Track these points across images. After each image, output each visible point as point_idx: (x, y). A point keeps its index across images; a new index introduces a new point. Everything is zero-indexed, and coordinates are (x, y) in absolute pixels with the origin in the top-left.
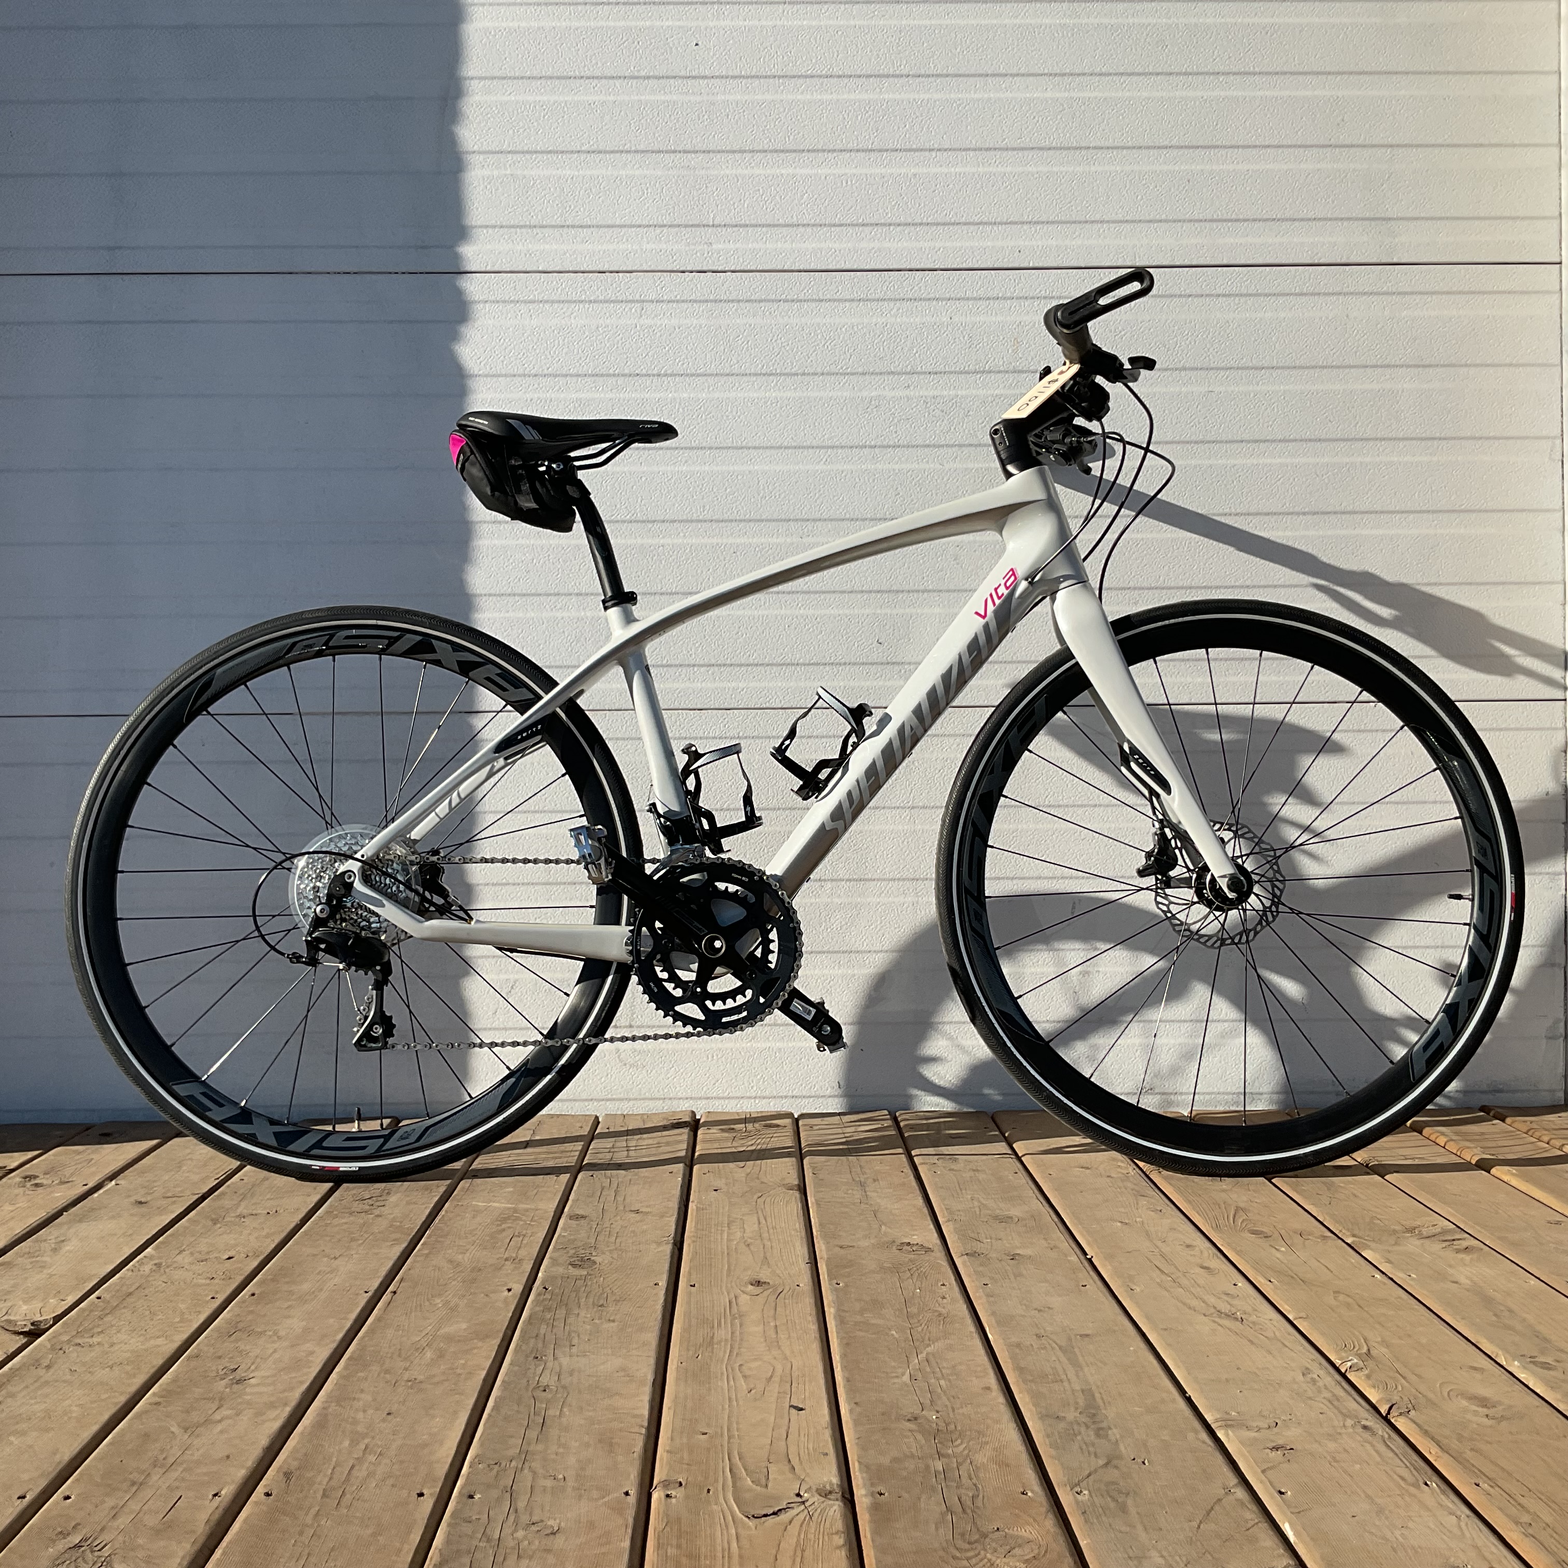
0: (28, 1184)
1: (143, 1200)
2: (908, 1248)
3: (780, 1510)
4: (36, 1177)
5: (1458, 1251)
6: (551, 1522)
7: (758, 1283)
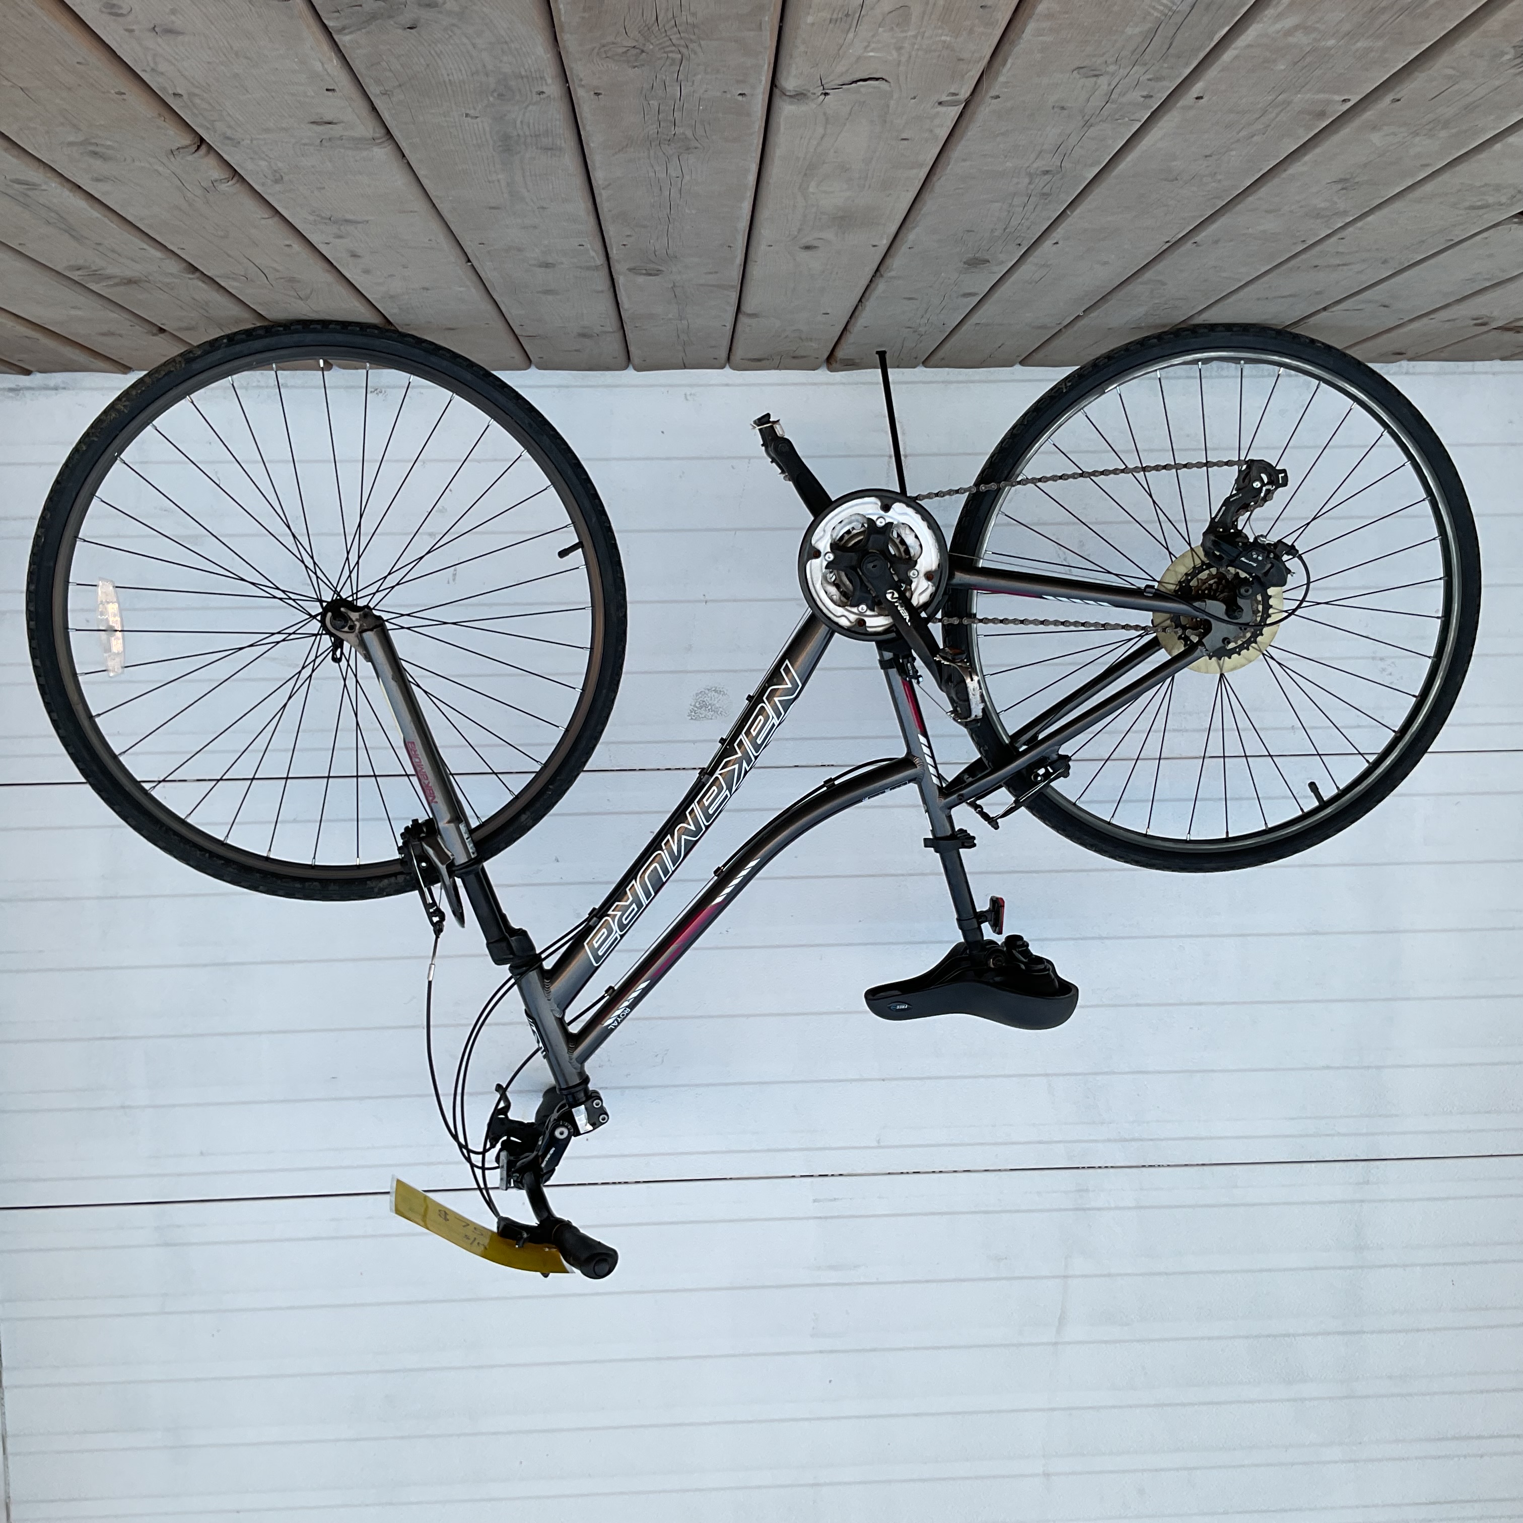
0: (1485, 320)
1: (1383, 308)
2: (651, 272)
3: (851, 84)
4: (1476, 325)
5: (87, 268)
6: (1078, 76)
7: (808, 248)
